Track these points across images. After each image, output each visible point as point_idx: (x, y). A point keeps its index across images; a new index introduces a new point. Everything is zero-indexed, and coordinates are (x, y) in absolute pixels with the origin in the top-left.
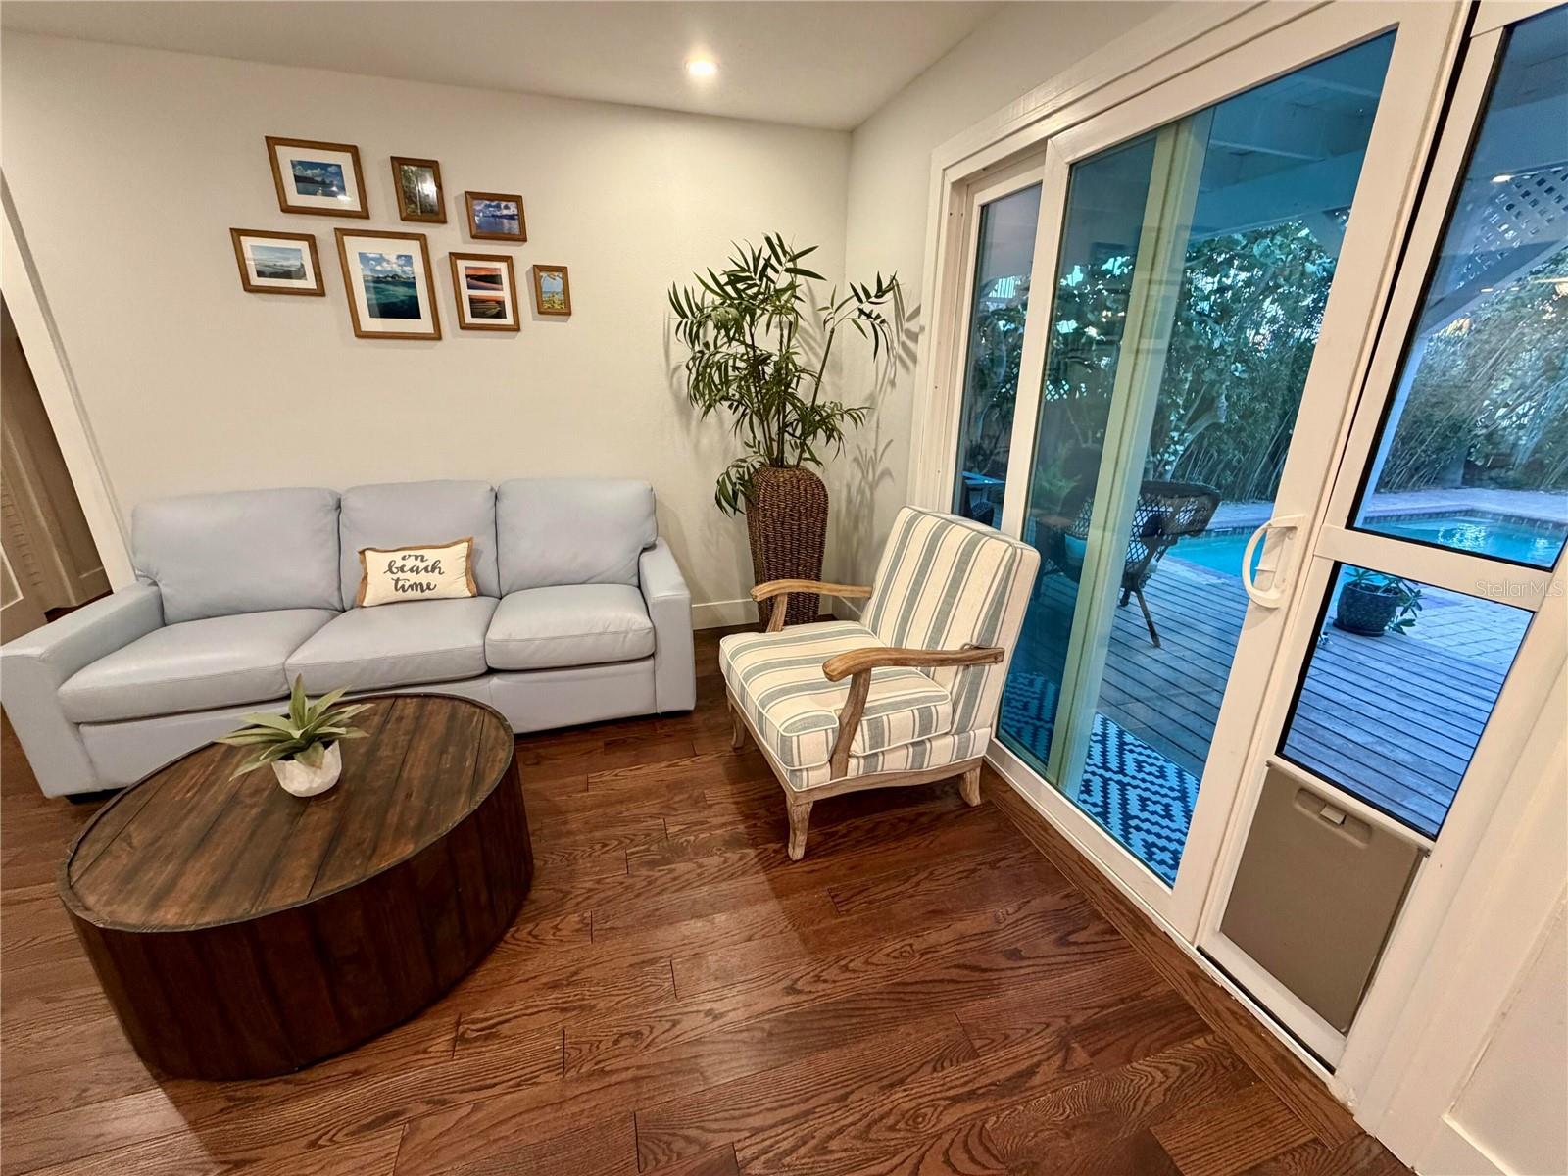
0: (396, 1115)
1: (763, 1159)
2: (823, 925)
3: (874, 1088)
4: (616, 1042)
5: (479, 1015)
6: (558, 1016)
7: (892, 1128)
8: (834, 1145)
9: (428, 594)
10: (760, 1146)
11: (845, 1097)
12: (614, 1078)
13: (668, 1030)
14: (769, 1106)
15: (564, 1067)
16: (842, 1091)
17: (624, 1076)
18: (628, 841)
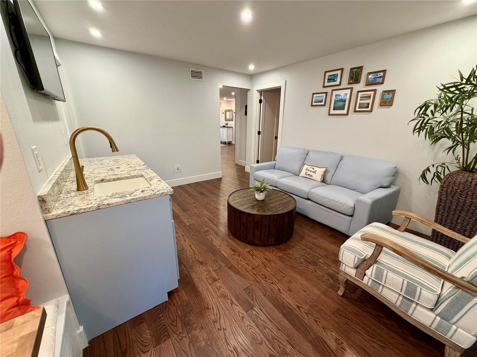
0: (235, 251)
1: (256, 313)
2: (324, 310)
3: (287, 339)
4: (262, 275)
5: (254, 252)
6: (261, 263)
7: (279, 347)
8: (267, 330)
9: (311, 178)
10: (258, 312)
11: (279, 330)
12: (256, 278)
13: (270, 283)
14: (267, 311)
15: (253, 269)
16: (280, 329)
17: (257, 279)
18: (308, 254)
